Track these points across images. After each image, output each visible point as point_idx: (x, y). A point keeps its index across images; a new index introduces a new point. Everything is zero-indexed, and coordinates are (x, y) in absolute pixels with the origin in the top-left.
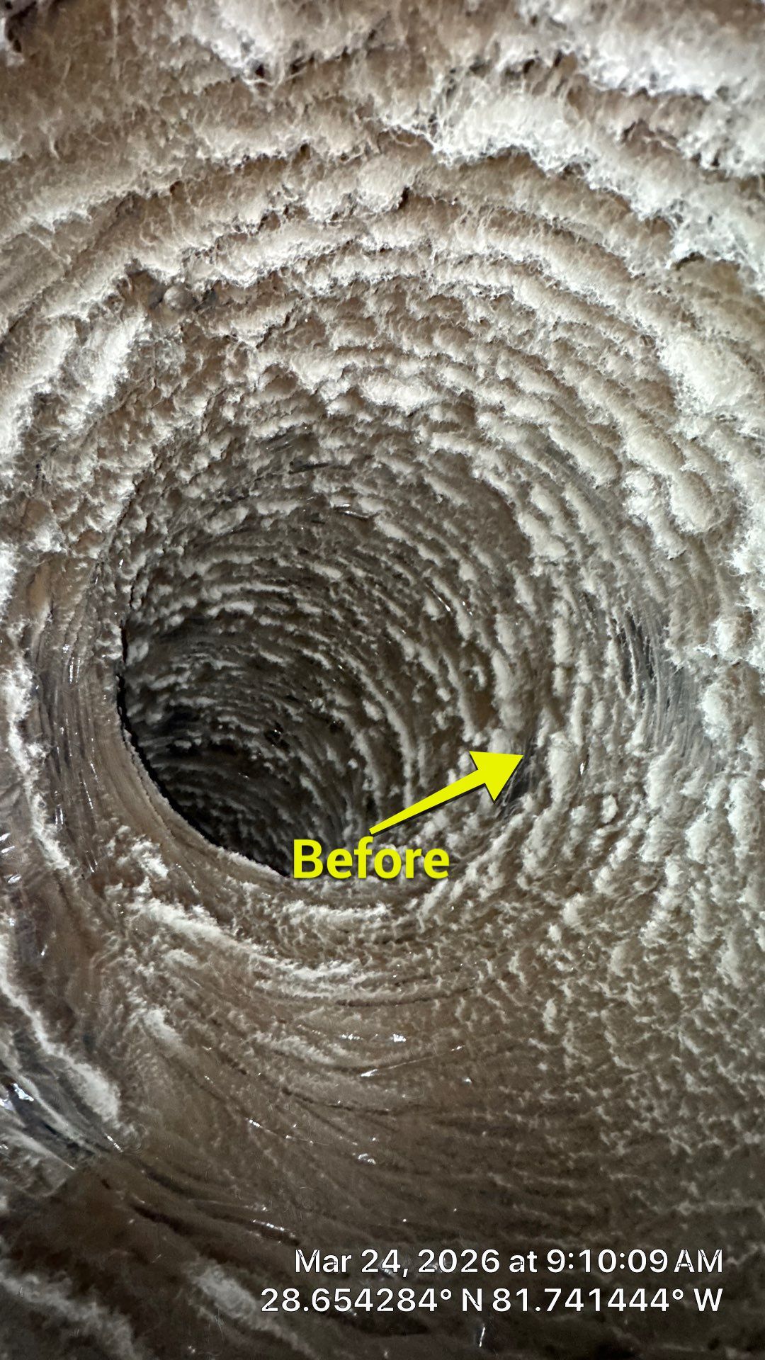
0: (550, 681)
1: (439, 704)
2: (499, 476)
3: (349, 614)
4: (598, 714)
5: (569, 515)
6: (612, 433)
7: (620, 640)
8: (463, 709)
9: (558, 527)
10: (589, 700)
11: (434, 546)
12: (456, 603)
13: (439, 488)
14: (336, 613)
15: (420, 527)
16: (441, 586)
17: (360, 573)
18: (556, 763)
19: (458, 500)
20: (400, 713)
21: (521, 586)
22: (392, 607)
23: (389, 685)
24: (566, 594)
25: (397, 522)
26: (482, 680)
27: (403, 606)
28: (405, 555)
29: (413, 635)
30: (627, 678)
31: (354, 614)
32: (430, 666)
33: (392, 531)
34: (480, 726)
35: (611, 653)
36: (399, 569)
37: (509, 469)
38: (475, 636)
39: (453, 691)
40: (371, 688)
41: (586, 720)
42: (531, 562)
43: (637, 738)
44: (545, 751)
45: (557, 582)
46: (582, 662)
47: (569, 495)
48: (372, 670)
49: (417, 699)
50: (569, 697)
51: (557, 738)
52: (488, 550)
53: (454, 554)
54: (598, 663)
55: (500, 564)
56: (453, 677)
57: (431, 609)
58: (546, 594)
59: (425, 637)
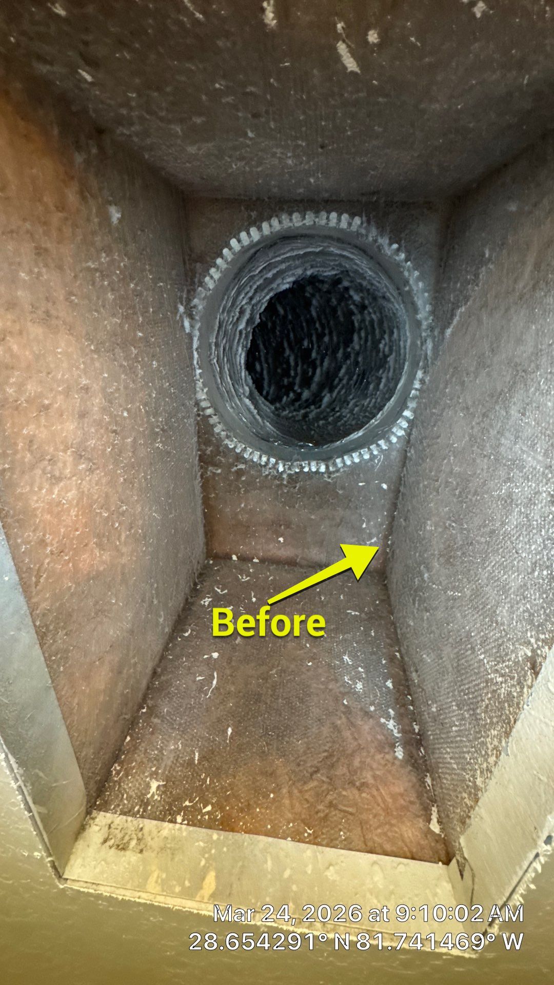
0: (334, 380)
1: (289, 376)
2: (358, 320)
3: (274, 328)
4: (343, 391)
5: (366, 341)
6: (385, 332)
7: (359, 375)
8: (298, 380)
9: (362, 342)
10: (342, 388)
11: (322, 325)
12: (315, 346)
13: (339, 313)
14: (270, 325)
15: (323, 317)
16: (314, 338)
17: (290, 317)
18: (326, 400)
19: (342, 319)
20: (269, 372)
21: (341, 351)
22: (292, 335)
23: (270, 361)
24: (352, 359)
25: (317, 312)
26: (310, 373)
27: (295, 336)
28: (310, 322)
29: (291, 349)
30: (355, 384)
31: (276, 328)
32: (292, 363)
33: (314, 313)
34: (301, 386)
35: (355, 378)
36: (304, 324)
37: (361, 322)
38: (316, 359)
39: (296, 374)
40: (263, 359)
41: (339, 392)
42: (348, 346)
43: (351, 397)
44: (324, 397)
45: (352, 356)
46: (346, 378)
47: (370, 337)
48: (267, 353)
49: (279, 371)
50: (336, 387)
51: (328, 395)
52: (338, 337)
53: (327, 331)
54: (350, 379)
55: (338, 343)
56: (299, 368)
57: (306, 343)
58: (347, 356)
59: (296, 351)
